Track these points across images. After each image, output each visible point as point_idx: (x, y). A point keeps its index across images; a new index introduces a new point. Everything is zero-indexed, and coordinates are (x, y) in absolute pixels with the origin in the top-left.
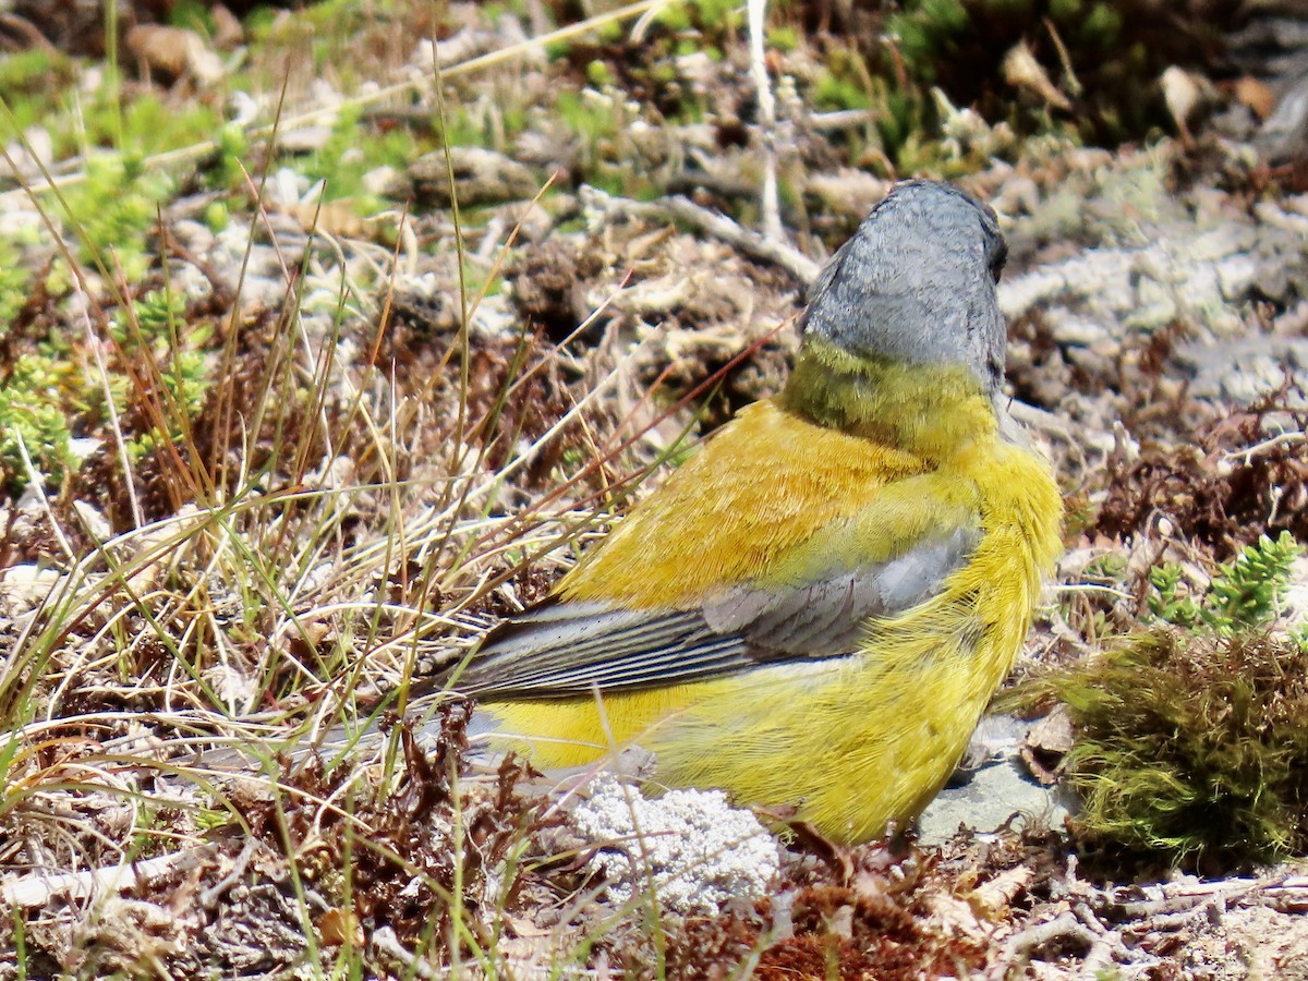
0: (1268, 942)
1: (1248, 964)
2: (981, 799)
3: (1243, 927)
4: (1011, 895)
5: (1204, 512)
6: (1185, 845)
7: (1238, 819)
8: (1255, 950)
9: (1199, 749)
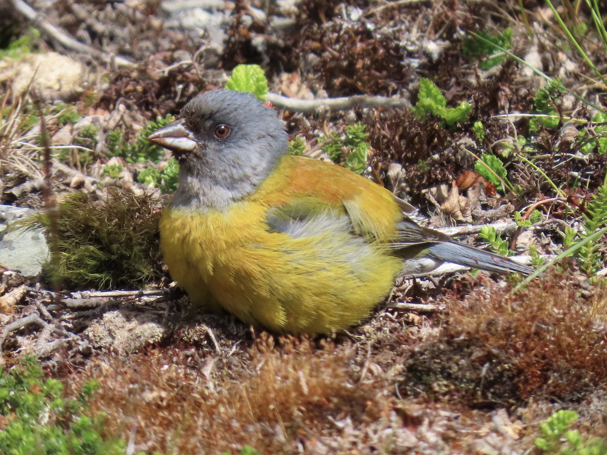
0: (123, 327)
1: (113, 338)
2: (13, 249)
3: (113, 320)
4: (19, 298)
5: (146, 97)
6: (104, 277)
7: (125, 266)
8: (117, 332)
9: (105, 235)
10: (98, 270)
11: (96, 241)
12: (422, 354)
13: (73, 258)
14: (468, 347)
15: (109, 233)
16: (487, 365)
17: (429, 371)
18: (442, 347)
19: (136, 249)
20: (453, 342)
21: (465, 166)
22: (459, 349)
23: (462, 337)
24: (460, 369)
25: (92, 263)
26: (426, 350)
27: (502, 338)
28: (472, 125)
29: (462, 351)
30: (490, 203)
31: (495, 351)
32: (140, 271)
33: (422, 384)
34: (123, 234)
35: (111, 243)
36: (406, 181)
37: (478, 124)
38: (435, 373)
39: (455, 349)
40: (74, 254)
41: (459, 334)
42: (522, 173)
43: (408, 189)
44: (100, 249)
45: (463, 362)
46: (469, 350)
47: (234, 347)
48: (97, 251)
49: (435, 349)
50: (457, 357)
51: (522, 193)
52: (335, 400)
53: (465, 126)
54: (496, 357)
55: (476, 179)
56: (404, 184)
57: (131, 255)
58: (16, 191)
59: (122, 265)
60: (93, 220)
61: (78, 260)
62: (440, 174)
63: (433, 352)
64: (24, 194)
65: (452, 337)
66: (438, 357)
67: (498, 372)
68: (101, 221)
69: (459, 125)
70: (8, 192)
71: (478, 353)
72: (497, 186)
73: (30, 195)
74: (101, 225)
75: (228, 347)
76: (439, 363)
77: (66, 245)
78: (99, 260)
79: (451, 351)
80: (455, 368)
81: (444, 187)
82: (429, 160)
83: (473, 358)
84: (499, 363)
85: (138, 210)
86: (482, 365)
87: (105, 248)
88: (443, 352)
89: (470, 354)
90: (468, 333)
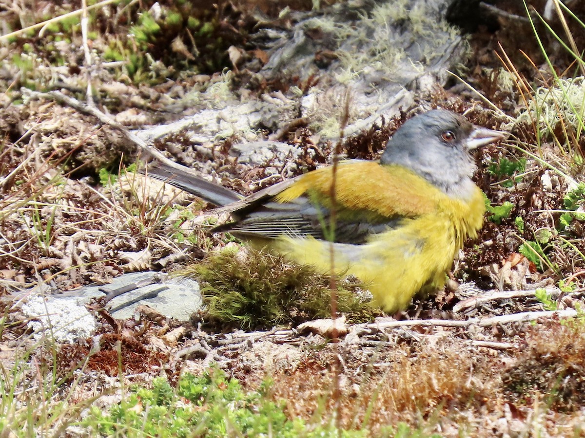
0: (270, 354)
1: (262, 362)
2: (166, 303)
3: (261, 348)
4: (178, 337)
6: (245, 318)
7: (263, 309)
8: (265, 357)
9: (248, 284)
10: (240, 312)
11: (241, 289)
12: (516, 368)
13: (222, 300)
14: (552, 364)
15: (251, 283)
16: (569, 377)
17: (522, 382)
18: (533, 363)
19: (272, 297)
20: (541, 359)
21: (512, 250)
22: (546, 364)
23: (548, 355)
24: (546, 381)
25: (237, 305)
26: (519, 366)
27: (579, 357)
28: (514, 220)
29: (548, 366)
30: (533, 278)
31: (575, 367)
32: (274, 314)
33: (516, 392)
34: (262, 284)
35: (252, 291)
36: (465, 260)
37: (519, 219)
38: (527, 383)
39: (543, 365)
40: (224, 297)
41: (545, 353)
42: (560, 253)
43: (467, 267)
44: (243, 295)
45: (548, 375)
46: (554, 366)
47: (358, 369)
48: (241, 296)
49: (527, 365)
50: (544, 371)
51: (559, 270)
52: (459, 396)
53: (507, 221)
54: (576, 371)
55: (521, 259)
56: (463, 263)
57: (267, 301)
58: (163, 262)
59: (260, 309)
60: (239, 272)
61: (226, 303)
62: (493, 254)
63: (525, 367)
64: (169, 264)
65: (540, 355)
66: (529, 371)
67: (578, 383)
68: (246, 274)
69: (503, 220)
70: (156, 263)
71: (560, 369)
72: (537, 265)
73: (174, 264)
74: (245, 276)
75: (353, 369)
76: (530, 376)
77: (216, 290)
78: (243, 304)
79: (540, 366)
80: (543, 380)
81: (495, 266)
82: (482, 246)
83: (557, 372)
84: (578, 376)
85: (274, 267)
86: (564, 378)
87: (248, 295)
88: (534, 367)
89: (554, 370)
90: (552, 353)
